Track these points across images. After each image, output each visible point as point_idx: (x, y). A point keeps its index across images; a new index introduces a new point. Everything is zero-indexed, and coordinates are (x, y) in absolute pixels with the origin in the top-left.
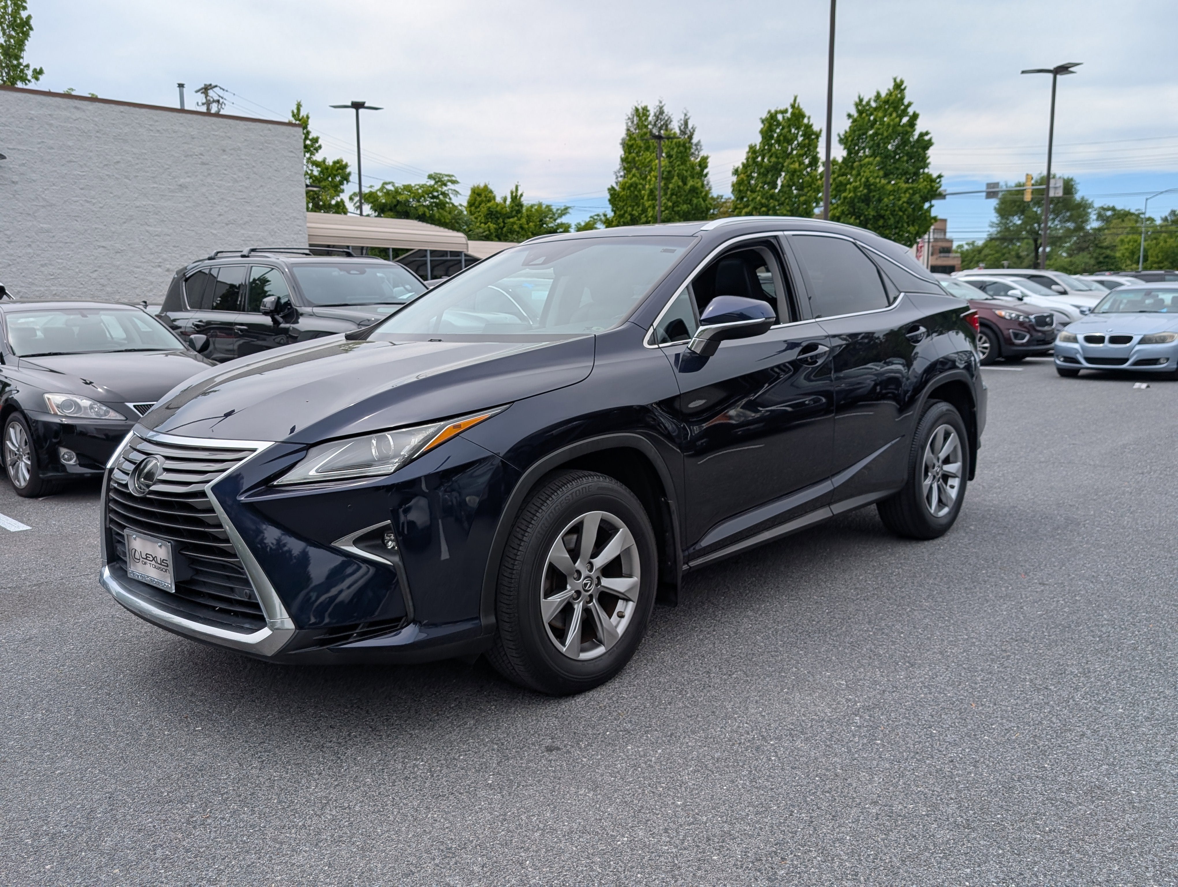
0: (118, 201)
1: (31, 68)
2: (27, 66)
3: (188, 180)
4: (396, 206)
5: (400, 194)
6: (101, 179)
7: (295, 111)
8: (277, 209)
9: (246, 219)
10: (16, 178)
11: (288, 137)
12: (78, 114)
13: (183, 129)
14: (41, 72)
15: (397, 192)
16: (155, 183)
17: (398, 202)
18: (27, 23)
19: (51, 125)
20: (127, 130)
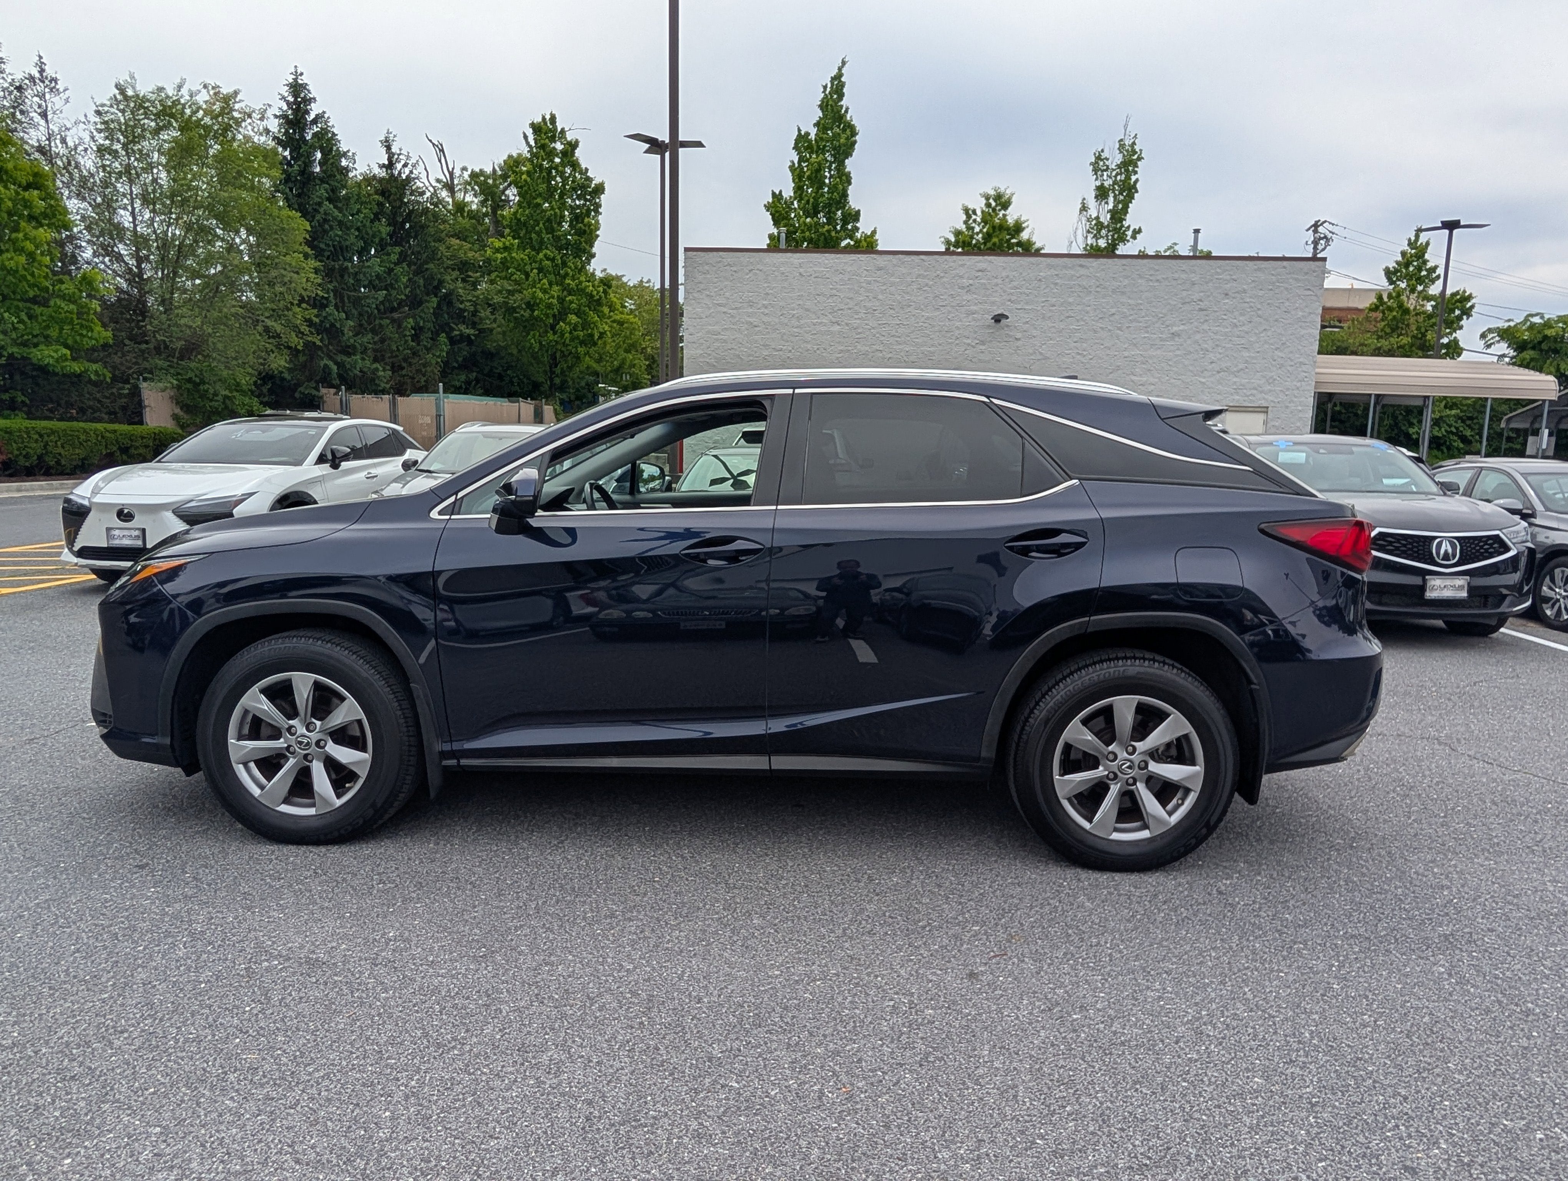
0: (1108, 352)
1: (1131, 229)
2: (1129, 227)
3: (1182, 327)
4: (1540, 343)
5: (1551, 327)
6: (1095, 332)
7: (1413, 238)
8: (1280, 354)
9: (1241, 366)
10: (1019, 335)
11: (1306, 273)
12: (1082, 271)
13: (1184, 276)
14: (1139, 231)
15: (1548, 324)
16: (1147, 332)
17: (1546, 337)
18: (1134, 187)
19: (1056, 284)
20: (1126, 282)
